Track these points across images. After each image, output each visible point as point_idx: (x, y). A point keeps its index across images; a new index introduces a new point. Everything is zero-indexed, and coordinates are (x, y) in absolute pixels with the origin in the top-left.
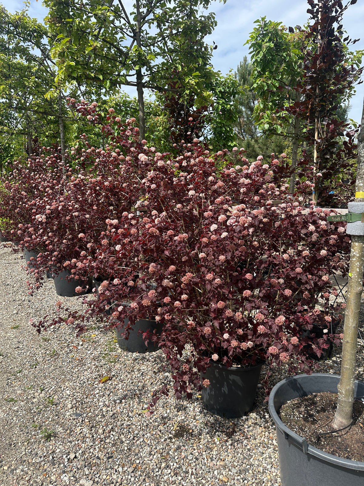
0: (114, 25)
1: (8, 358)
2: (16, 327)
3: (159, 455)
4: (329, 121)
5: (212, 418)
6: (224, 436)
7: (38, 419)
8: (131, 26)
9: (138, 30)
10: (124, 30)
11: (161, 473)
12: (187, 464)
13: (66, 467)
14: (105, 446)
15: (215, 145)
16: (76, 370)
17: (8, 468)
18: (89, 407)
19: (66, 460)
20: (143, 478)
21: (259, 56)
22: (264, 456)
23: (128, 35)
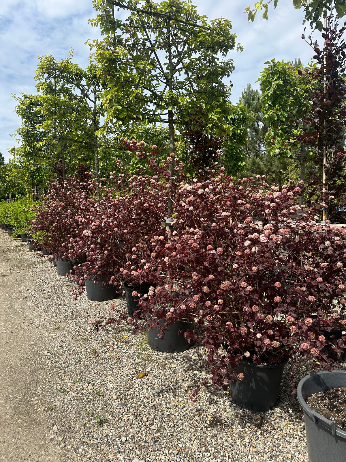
0: (151, 74)
1: (55, 355)
2: (58, 328)
3: (198, 441)
4: (336, 148)
5: (241, 411)
6: (253, 426)
7: (90, 408)
8: (165, 74)
9: (170, 77)
10: (159, 78)
11: (202, 456)
12: (223, 449)
13: (120, 448)
14: (151, 432)
15: (226, 165)
16: (116, 366)
17: (72, 447)
18: (132, 399)
19: (119, 442)
20: (187, 459)
21: (270, 91)
22: (291, 445)
23: (162, 81)
